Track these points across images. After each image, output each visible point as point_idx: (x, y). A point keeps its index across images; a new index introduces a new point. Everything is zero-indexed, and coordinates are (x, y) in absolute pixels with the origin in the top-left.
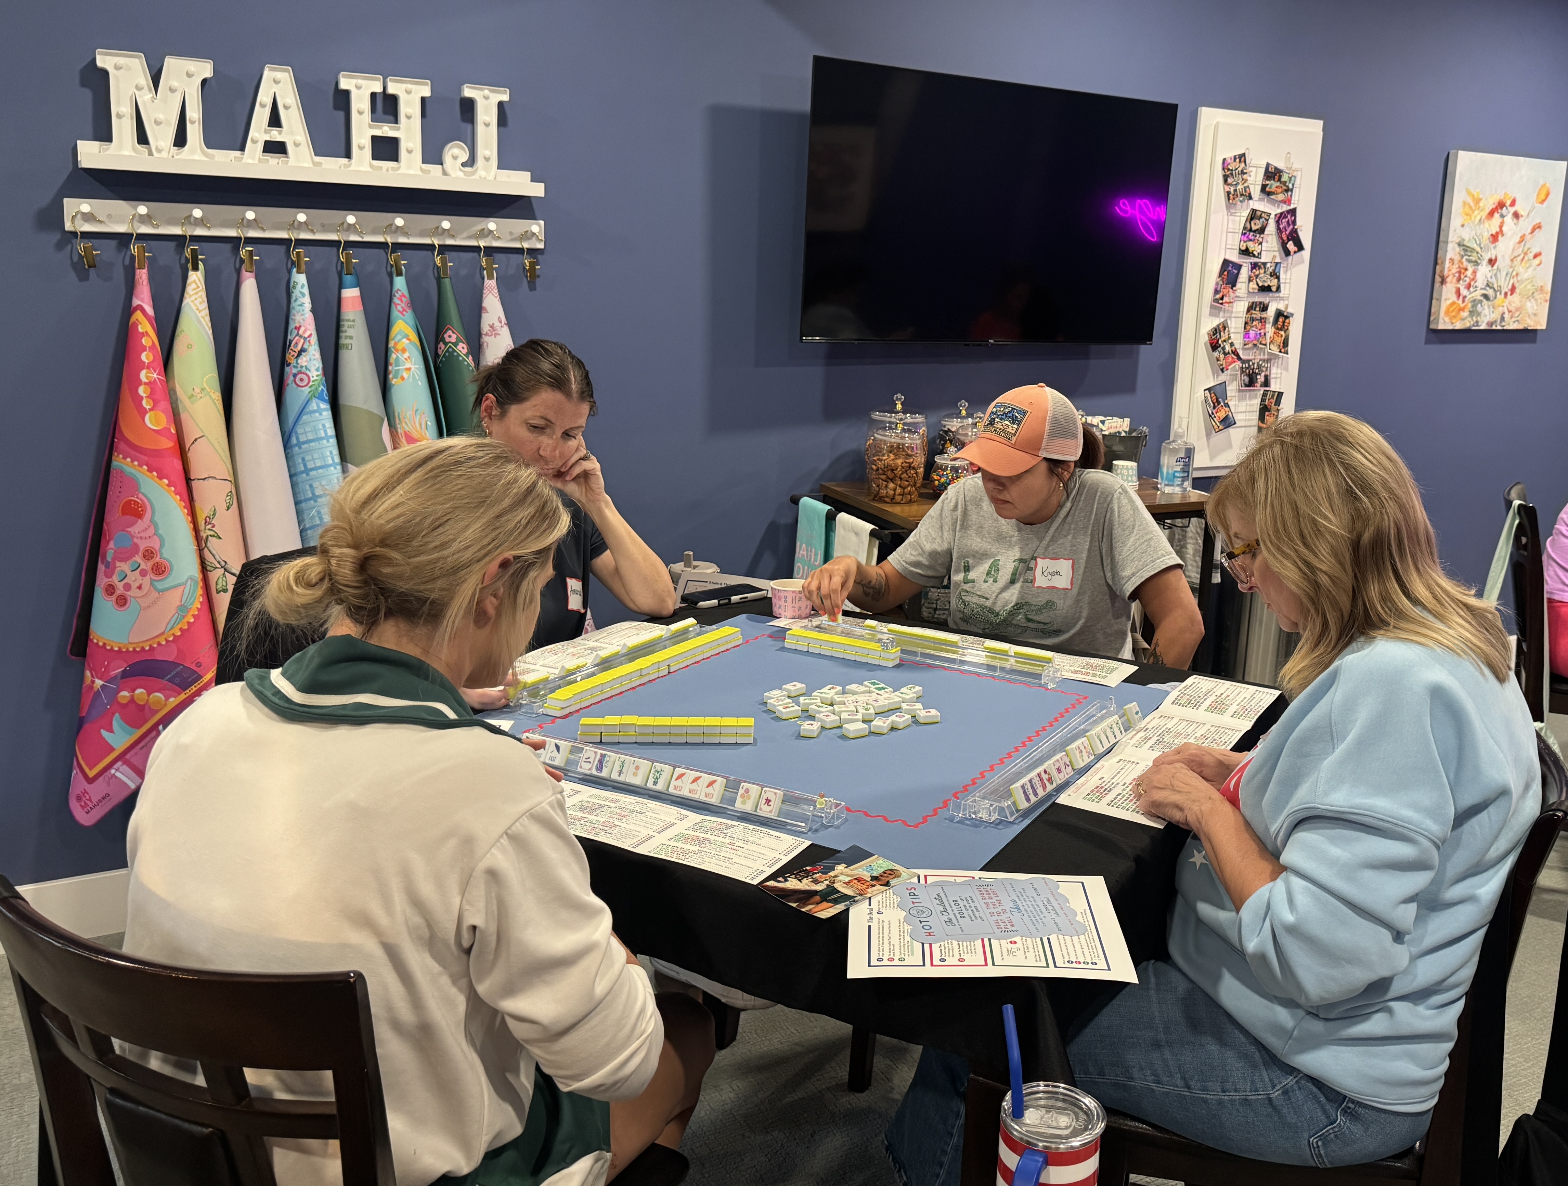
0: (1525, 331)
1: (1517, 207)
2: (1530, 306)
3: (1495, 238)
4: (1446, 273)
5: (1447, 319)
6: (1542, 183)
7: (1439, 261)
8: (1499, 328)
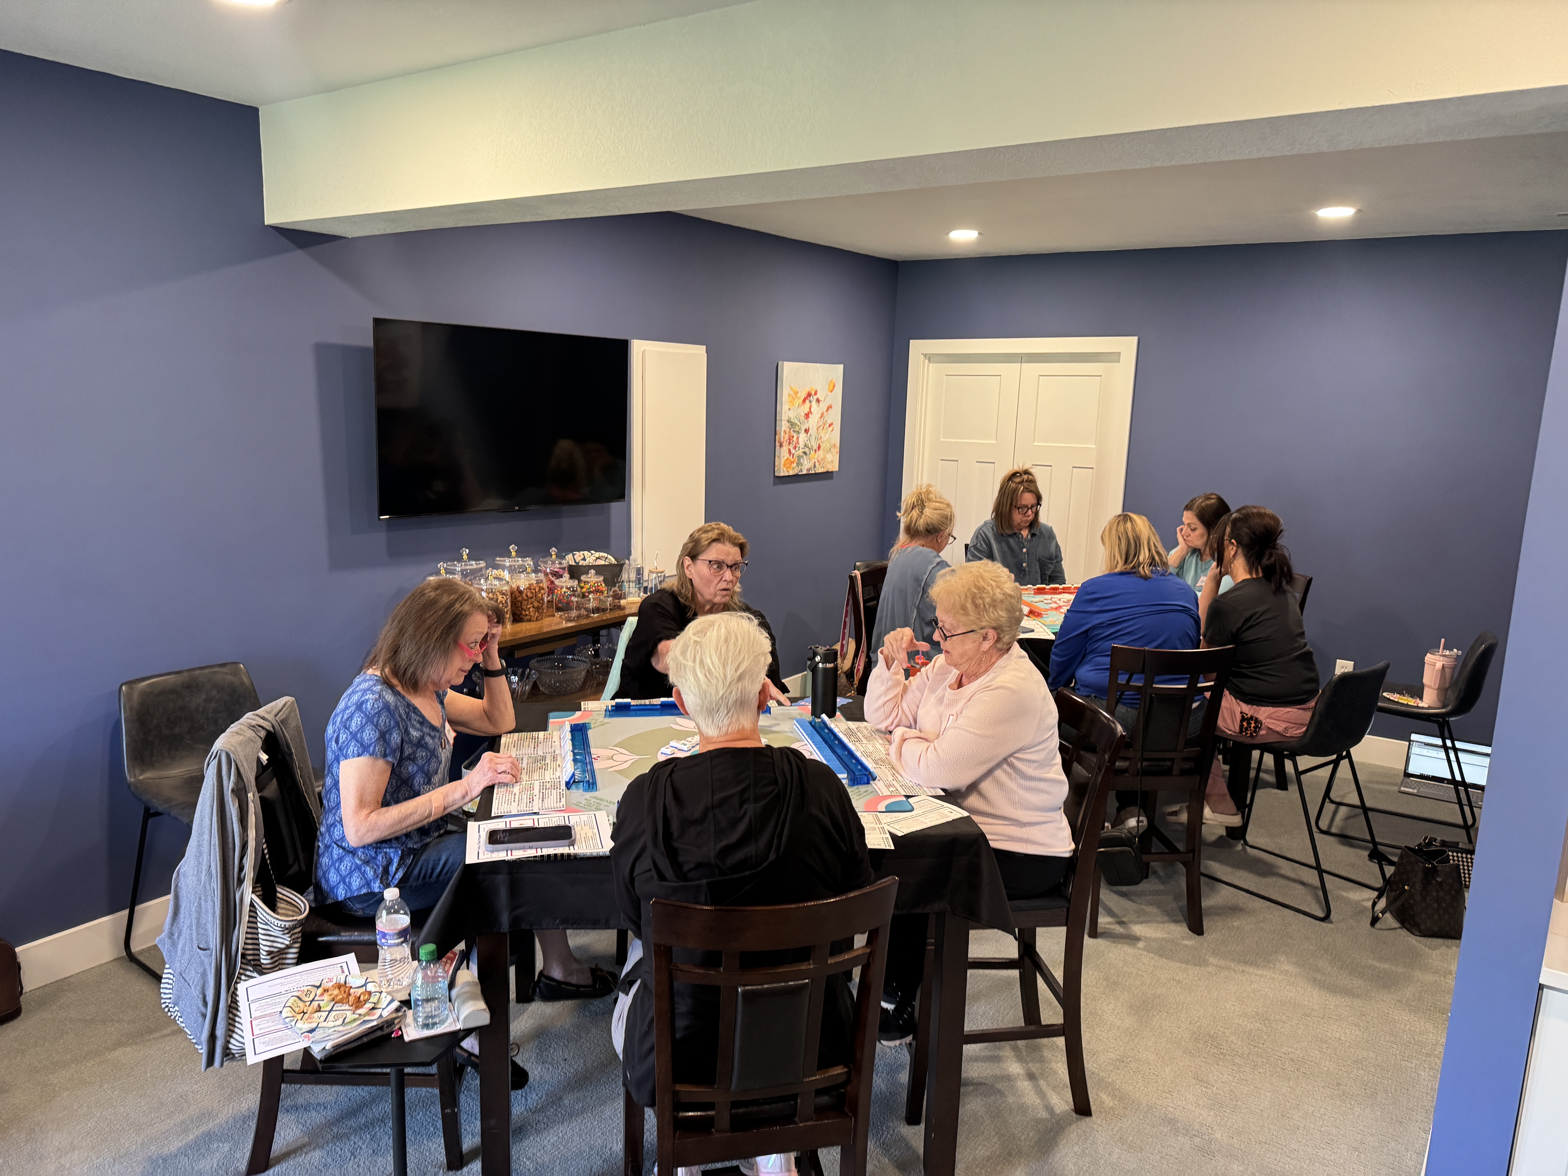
0: (827, 472)
1: (818, 396)
2: (829, 457)
3: (807, 416)
4: (782, 440)
5: (785, 469)
6: (830, 379)
7: (778, 433)
8: (813, 472)
